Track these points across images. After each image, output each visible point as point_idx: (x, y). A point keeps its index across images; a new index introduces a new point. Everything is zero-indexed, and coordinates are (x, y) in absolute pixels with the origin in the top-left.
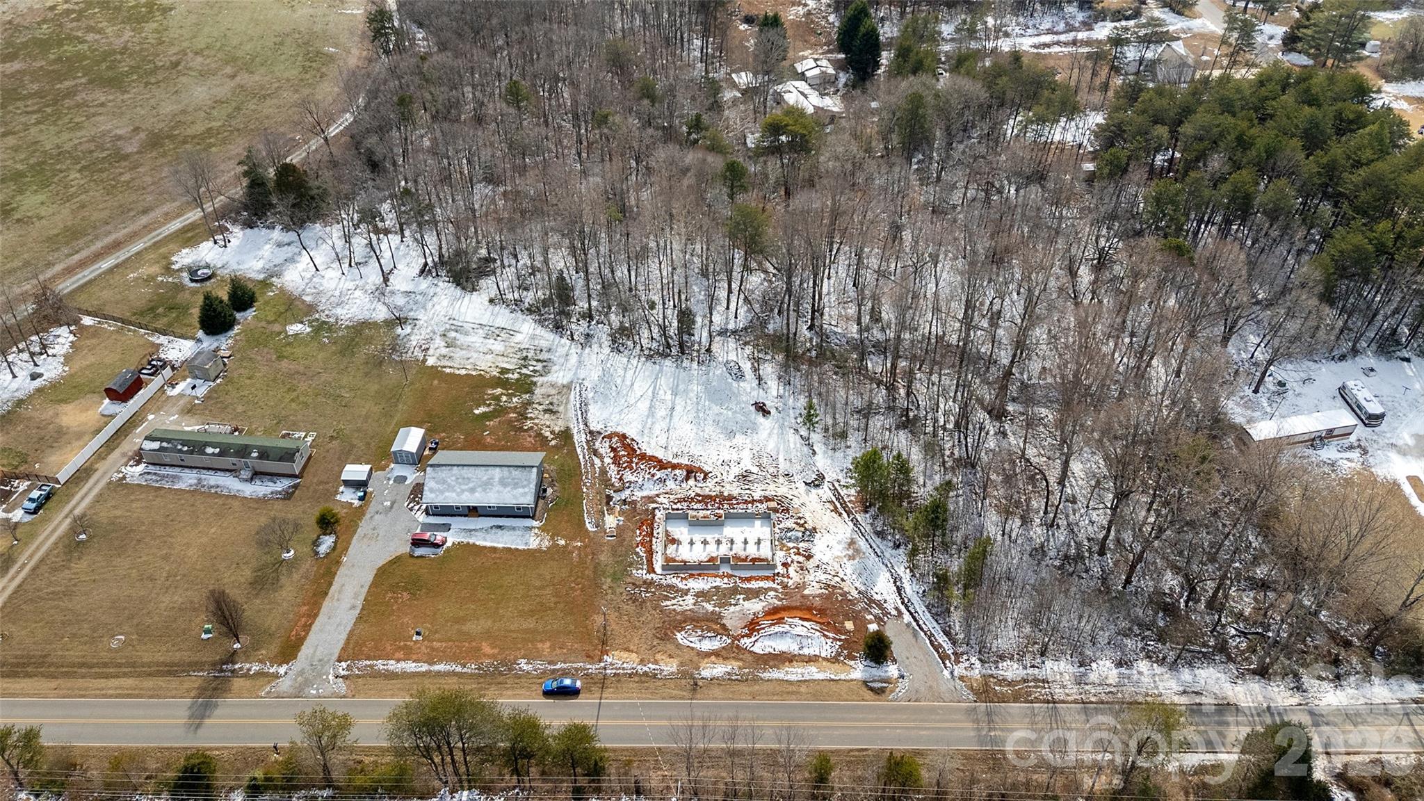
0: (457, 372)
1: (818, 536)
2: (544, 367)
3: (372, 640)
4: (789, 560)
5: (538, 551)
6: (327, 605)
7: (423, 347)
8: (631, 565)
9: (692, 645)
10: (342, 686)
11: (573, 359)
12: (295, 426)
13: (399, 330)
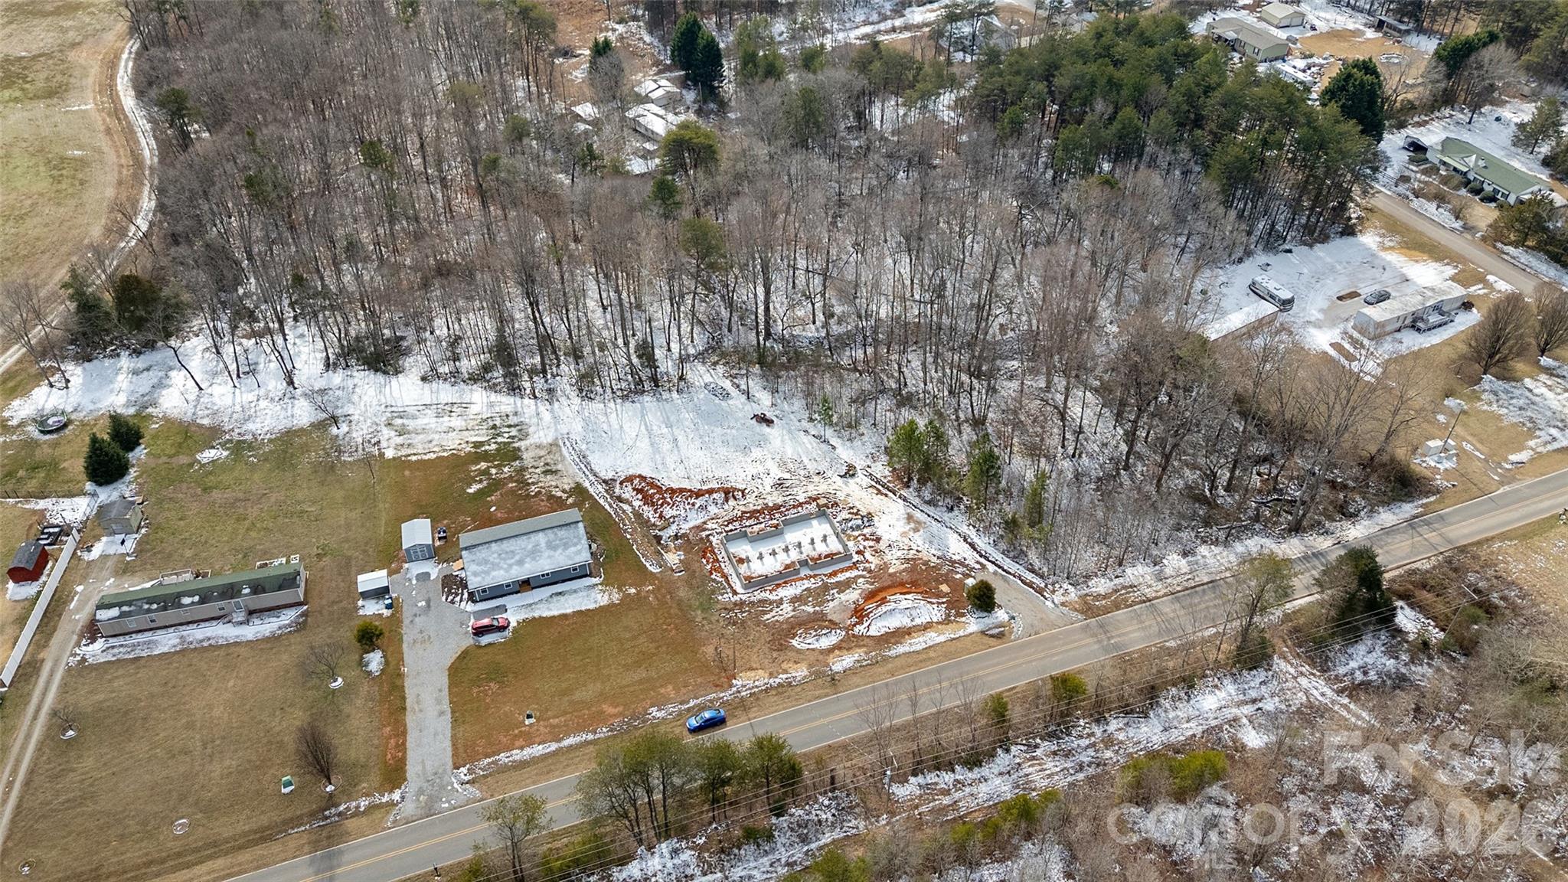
0: (426, 457)
1: (876, 519)
2: (520, 430)
3: (482, 738)
4: (861, 548)
5: (612, 605)
6: (410, 719)
7: (373, 441)
8: (713, 592)
9: (811, 647)
10: (473, 791)
11: (547, 417)
12: (267, 554)
13: (334, 430)
